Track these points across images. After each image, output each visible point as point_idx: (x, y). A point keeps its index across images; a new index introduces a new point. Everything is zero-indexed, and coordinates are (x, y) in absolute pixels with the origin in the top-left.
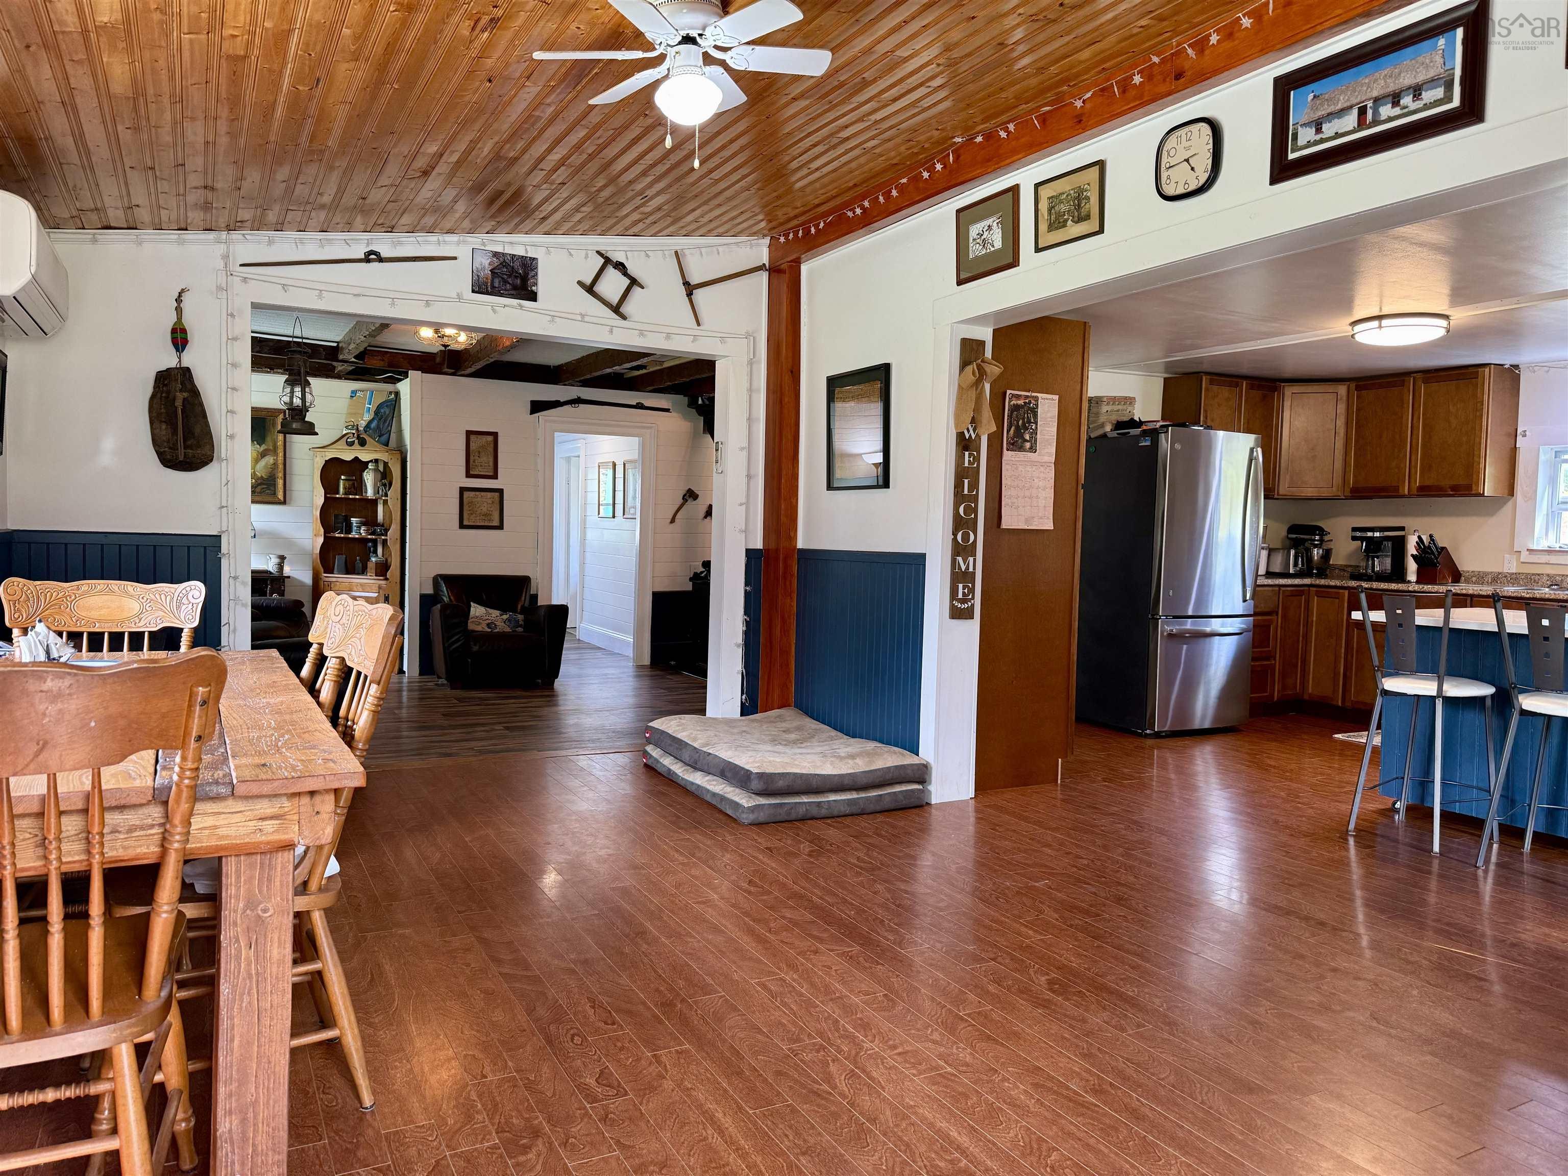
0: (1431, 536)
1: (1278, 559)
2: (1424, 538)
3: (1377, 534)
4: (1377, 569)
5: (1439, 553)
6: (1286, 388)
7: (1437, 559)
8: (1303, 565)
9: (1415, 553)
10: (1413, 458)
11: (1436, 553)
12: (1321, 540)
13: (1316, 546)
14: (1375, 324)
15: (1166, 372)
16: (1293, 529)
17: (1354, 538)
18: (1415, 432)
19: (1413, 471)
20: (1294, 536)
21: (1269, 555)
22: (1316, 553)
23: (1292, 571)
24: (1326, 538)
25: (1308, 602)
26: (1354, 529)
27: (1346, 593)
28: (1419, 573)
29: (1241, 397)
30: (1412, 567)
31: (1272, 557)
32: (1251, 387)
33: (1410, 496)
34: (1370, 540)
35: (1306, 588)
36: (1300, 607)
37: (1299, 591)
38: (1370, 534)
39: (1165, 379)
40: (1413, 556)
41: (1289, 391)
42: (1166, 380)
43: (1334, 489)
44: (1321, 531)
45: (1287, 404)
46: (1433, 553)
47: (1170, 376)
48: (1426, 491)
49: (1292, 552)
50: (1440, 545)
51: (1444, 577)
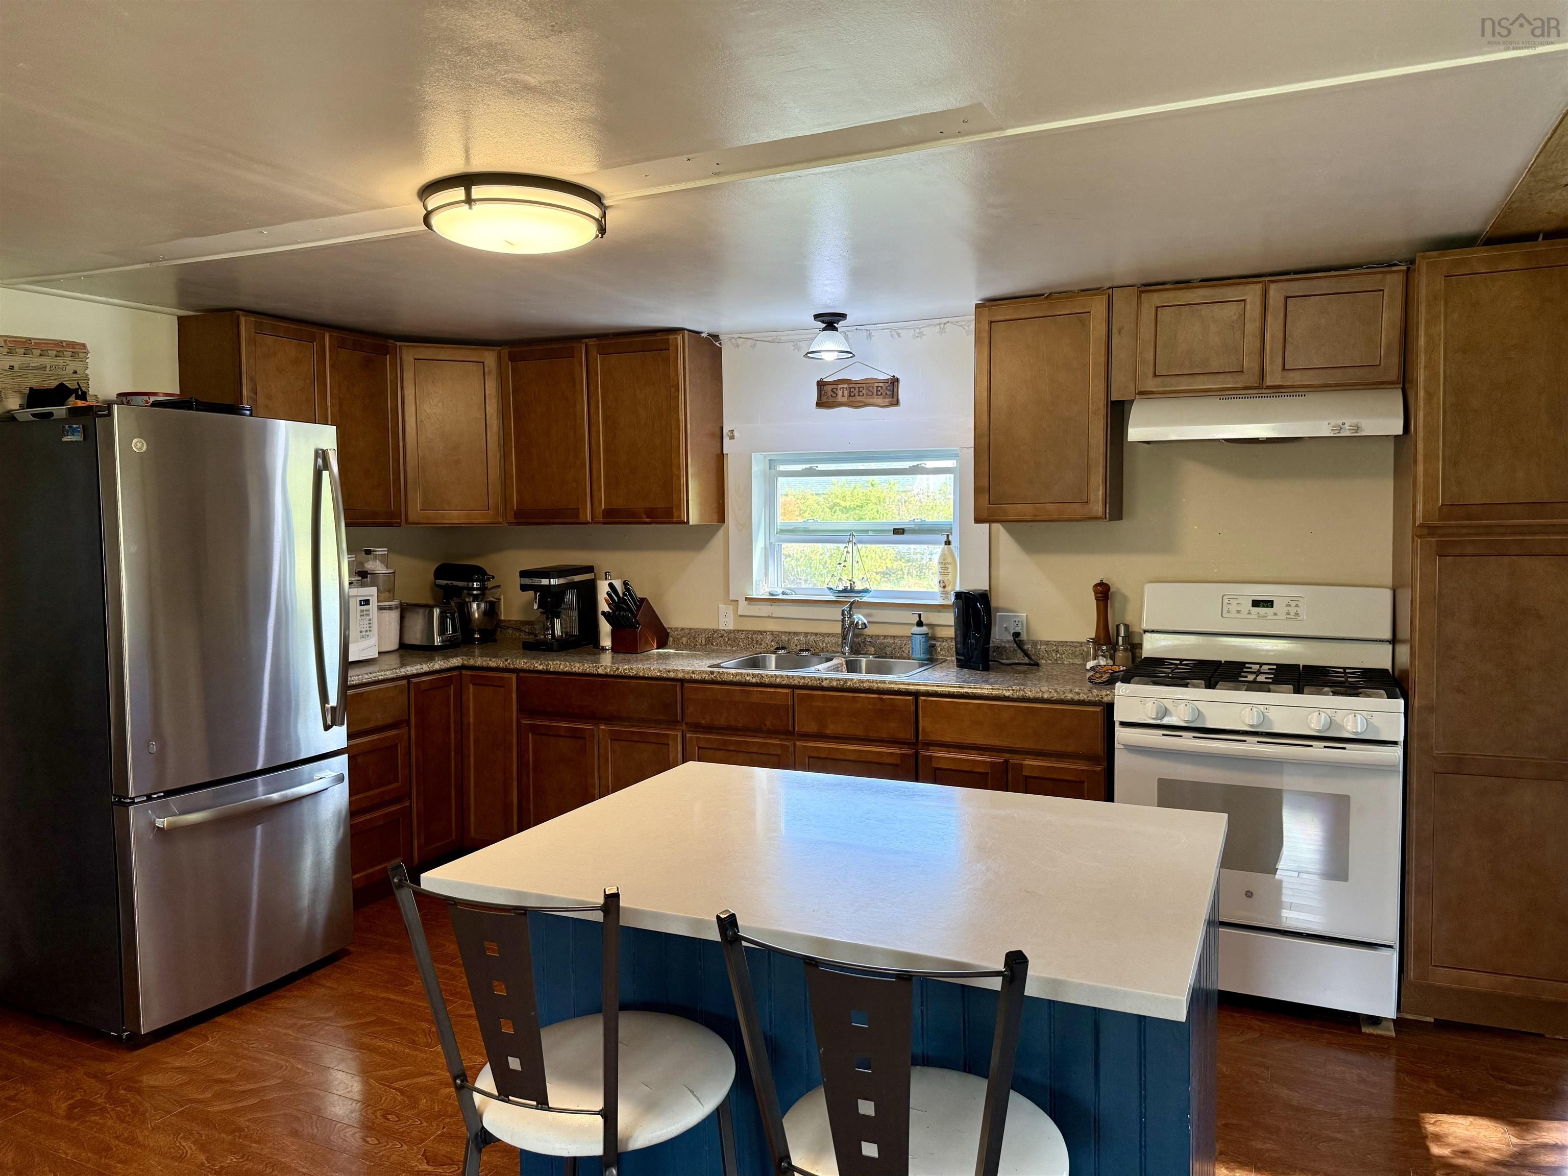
0: (625, 584)
1: (417, 625)
2: (618, 584)
3: (554, 582)
4: (558, 632)
5: (639, 607)
6: (404, 352)
7: (635, 616)
8: (454, 630)
9: (606, 609)
10: (594, 466)
11: (633, 607)
12: (483, 589)
13: (476, 598)
14: (459, 193)
15: (180, 306)
16: (442, 572)
17: (524, 588)
18: (593, 429)
19: (595, 487)
20: (444, 582)
21: (402, 618)
22: (476, 609)
23: (437, 641)
24: (490, 584)
25: (460, 694)
26: (524, 574)
27: (514, 677)
28: (614, 635)
29: (322, 359)
30: (605, 628)
31: (406, 621)
32: (339, 345)
33: (594, 522)
34: (545, 591)
35: (455, 673)
36: (448, 706)
37: (444, 679)
38: (545, 582)
39: (180, 319)
40: (604, 613)
41: (409, 354)
42: (182, 321)
43: (491, 512)
44: (481, 574)
45: (408, 375)
46: (630, 610)
47: (191, 313)
48: (613, 516)
49: (436, 612)
50: (639, 596)
51: (647, 642)
